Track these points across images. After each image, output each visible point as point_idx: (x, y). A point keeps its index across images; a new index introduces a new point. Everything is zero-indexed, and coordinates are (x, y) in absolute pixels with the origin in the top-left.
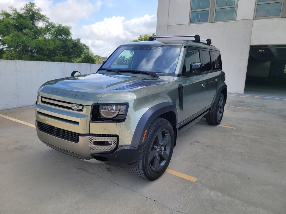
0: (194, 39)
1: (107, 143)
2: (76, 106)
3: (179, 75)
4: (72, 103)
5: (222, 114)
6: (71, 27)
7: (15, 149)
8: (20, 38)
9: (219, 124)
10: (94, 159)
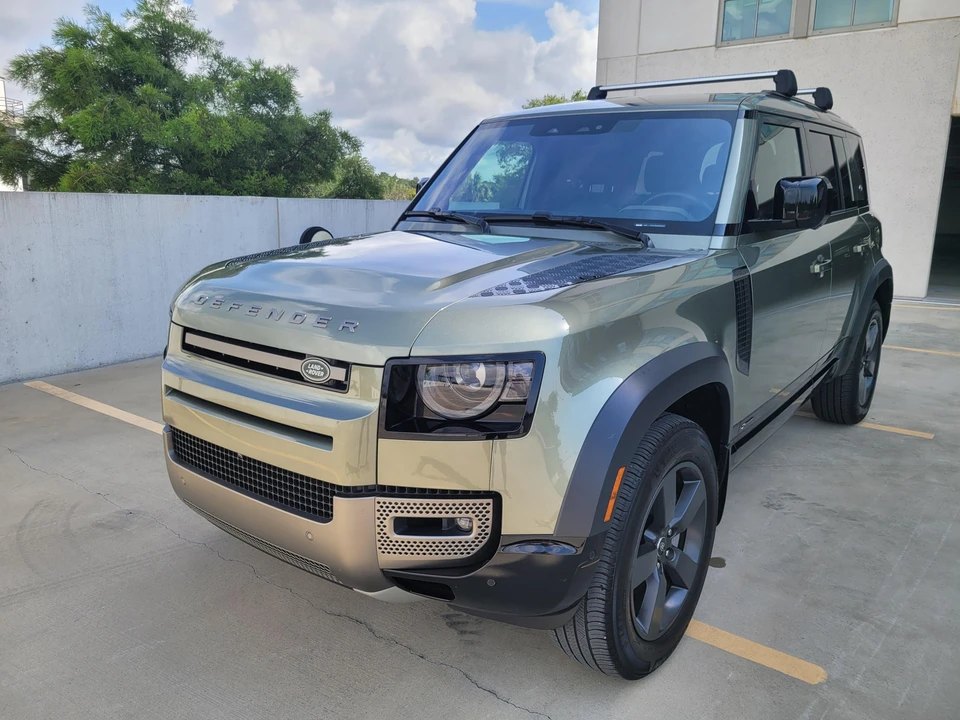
0: (771, 86)
1: (453, 528)
2: (318, 367)
3: (730, 230)
4: (300, 356)
5: (872, 378)
6: (294, 70)
7: (99, 525)
8: (123, 115)
9: (862, 417)
10: (395, 587)
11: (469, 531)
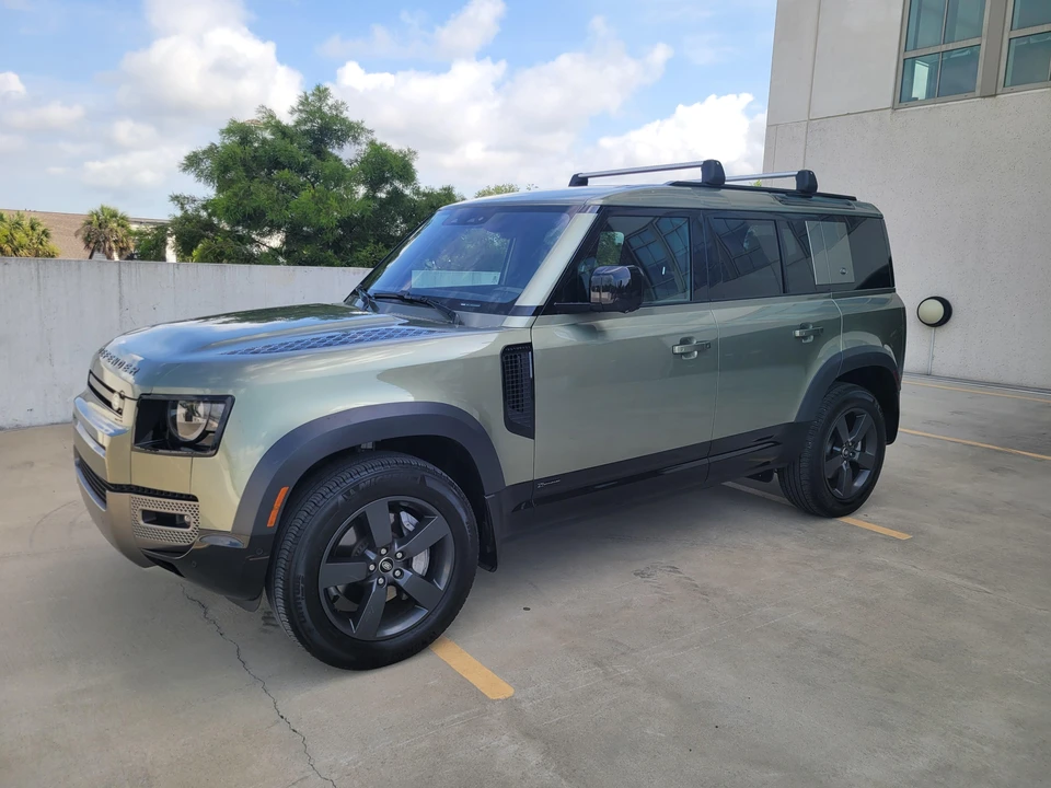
1: (182, 522)
2: (117, 400)
3: (538, 311)
4: (113, 391)
5: (869, 472)
6: (415, 153)
10: (159, 567)
11: (188, 527)
